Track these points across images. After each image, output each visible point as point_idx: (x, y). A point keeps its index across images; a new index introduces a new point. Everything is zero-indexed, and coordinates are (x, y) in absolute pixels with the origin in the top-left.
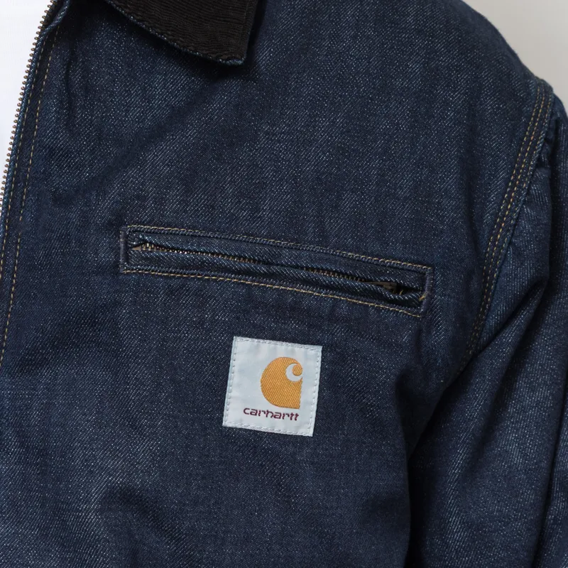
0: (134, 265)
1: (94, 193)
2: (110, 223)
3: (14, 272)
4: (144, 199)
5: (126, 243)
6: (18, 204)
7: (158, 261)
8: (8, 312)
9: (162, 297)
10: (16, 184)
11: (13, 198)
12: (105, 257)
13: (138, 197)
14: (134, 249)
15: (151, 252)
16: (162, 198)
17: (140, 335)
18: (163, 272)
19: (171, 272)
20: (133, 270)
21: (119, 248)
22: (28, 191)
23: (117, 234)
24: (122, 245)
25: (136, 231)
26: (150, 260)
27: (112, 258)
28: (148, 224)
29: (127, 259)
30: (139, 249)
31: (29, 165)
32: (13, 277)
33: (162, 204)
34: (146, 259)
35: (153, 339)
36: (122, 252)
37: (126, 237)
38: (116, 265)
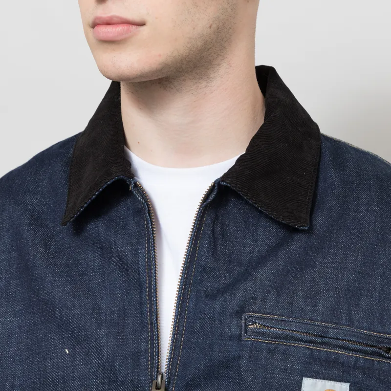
0: (250, 336)
1: (229, 294)
2: (237, 312)
3: (183, 334)
4: (255, 299)
5: (245, 323)
6: (186, 297)
7: (263, 334)
8: (179, 356)
9: (265, 354)
10: (185, 286)
11: (183, 294)
12: (234, 331)
13: (252, 298)
14: (250, 326)
15: (259, 329)
16: (265, 299)
17: (253, 375)
18: (266, 340)
19: (270, 340)
20: (249, 338)
21: (242, 326)
22: (191, 290)
23: (241, 318)
24: (243, 324)
25: (251, 316)
26: (259, 334)
27: (238, 332)
28: (257, 313)
29: (246, 332)
30: (252, 326)
31: (192, 276)
32: (182, 337)
33: (265, 302)
34: (256, 332)
35: (260, 377)
36: (243, 329)
37: (246, 319)
38: (240, 335)
